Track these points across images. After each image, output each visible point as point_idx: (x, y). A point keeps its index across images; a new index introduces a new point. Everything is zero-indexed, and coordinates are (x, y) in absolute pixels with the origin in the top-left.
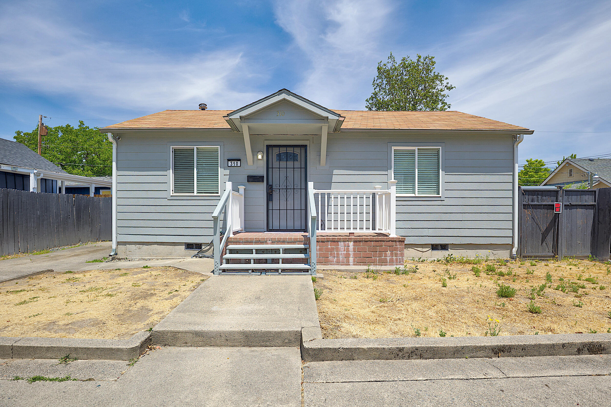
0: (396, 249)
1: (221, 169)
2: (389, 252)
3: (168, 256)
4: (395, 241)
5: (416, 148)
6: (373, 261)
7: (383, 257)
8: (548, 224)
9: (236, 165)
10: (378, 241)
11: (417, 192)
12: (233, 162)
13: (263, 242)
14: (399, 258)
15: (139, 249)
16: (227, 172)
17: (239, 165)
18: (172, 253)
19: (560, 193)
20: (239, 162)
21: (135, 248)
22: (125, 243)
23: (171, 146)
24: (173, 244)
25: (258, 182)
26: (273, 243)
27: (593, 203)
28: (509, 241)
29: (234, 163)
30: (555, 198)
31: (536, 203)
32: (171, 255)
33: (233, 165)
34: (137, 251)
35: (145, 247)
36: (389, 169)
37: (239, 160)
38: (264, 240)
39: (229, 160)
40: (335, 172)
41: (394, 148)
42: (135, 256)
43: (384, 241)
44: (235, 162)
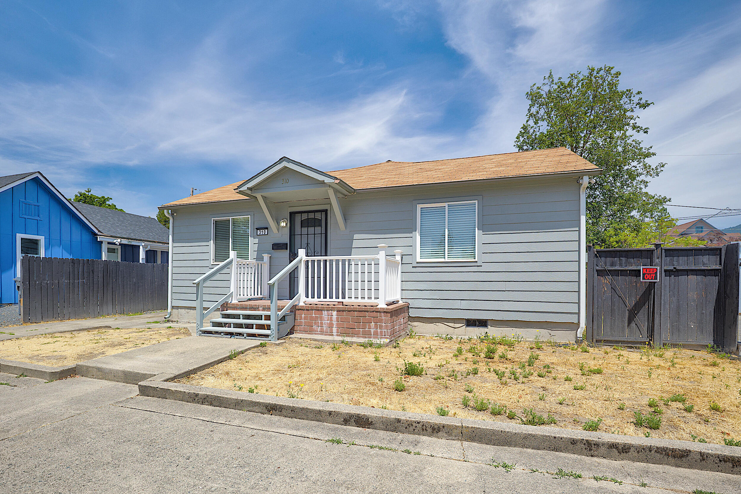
0: (381, 321)
1: (252, 238)
2: (373, 323)
4: (380, 312)
5: (446, 204)
6: (357, 333)
7: (367, 329)
8: (638, 297)
9: (263, 234)
10: (362, 311)
11: (446, 256)
12: (261, 231)
13: (256, 309)
14: (384, 330)
15: (188, 313)
16: (256, 241)
17: (266, 233)
19: (656, 253)
20: (266, 230)
21: (184, 313)
22: (178, 308)
23: (213, 218)
25: (281, 249)
26: (264, 310)
27: (718, 267)
28: (573, 319)
29: (262, 231)
30: (649, 260)
31: (617, 268)
33: (261, 234)
34: (186, 315)
36: (414, 231)
37: (267, 228)
38: (256, 307)
39: (257, 229)
40: (356, 236)
41: (419, 207)
43: (368, 311)
44: (263, 230)
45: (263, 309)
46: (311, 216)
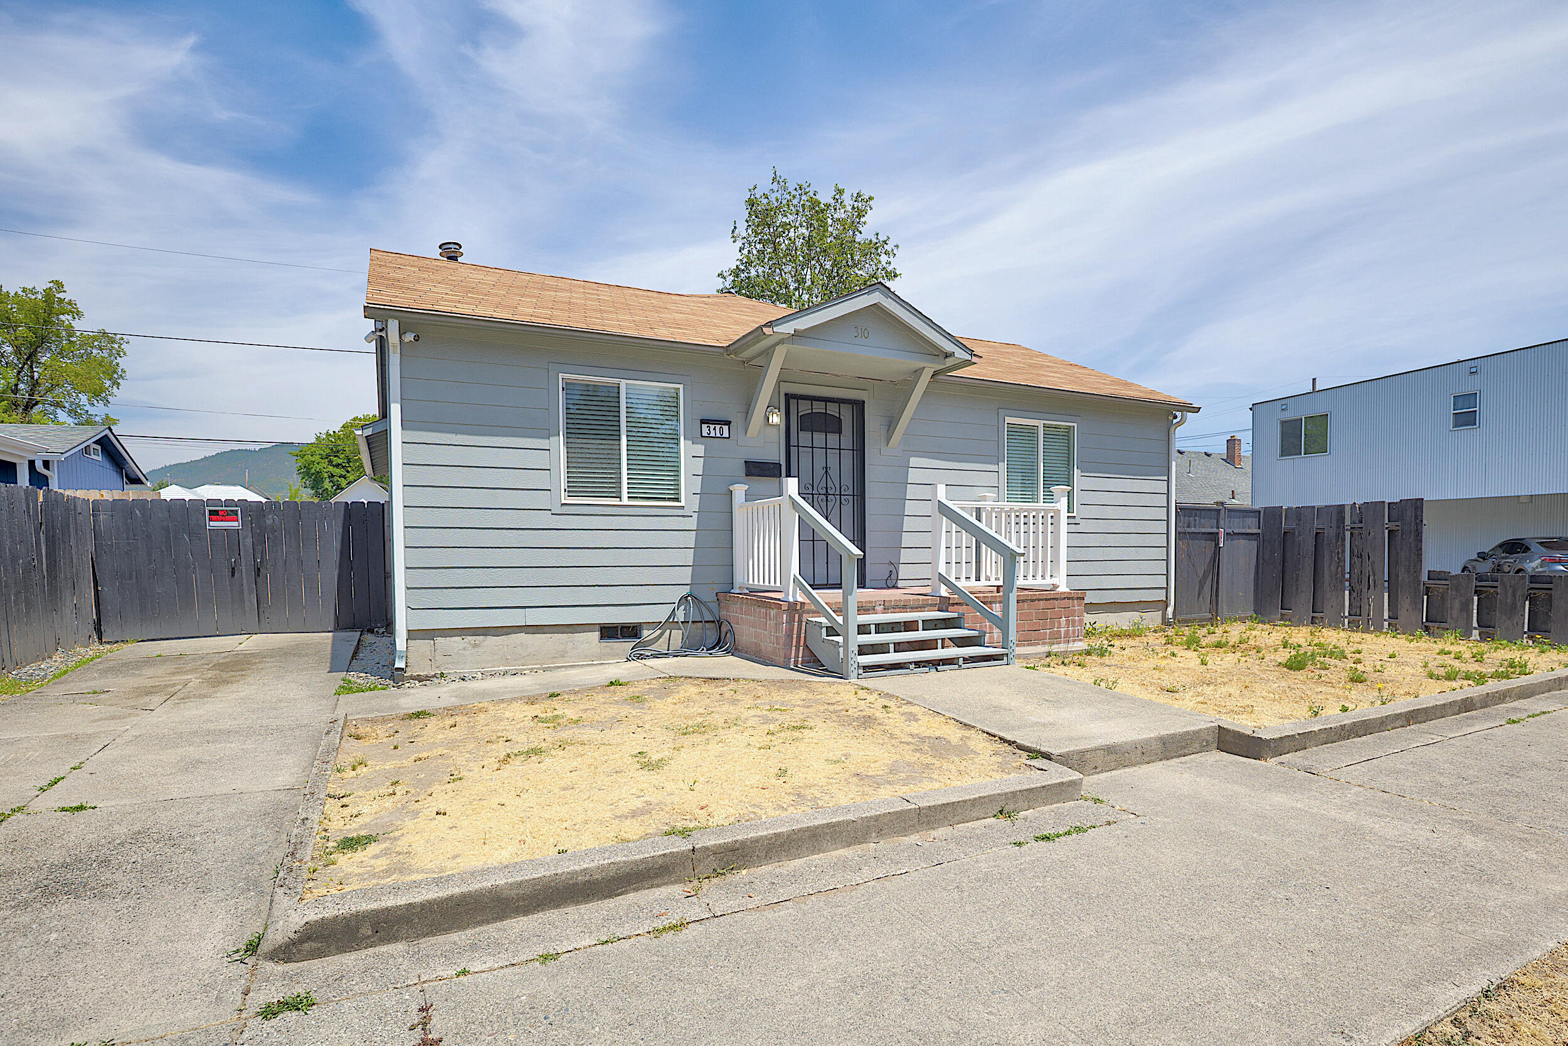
0: (1073, 614)
1: (687, 441)
2: (1064, 619)
3: (555, 660)
4: (1072, 598)
5: (1040, 423)
6: (1042, 638)
7: (1055, 629)
8: (1206, 565)
9: (719, 435)
10: (1049, 599)
12: (712, 427)
13: (868, 610)
14: (1076, 628)
15: (475, 646)
16: (700, 450)
17: (726, 434)
18: (567, 652)
19: (1222, 512)
20: (726, 428)
21: (461, 647)
22: (429, 634)
23: (560, 374)
24: (567, 630)
25: (770, 476)
26: (886, 611)
27: (1256, 531)
28: (1160, 595)
29: (715, 429)
30: (1216, 521)
31: (1193, 530)
32: (563, 656)
33: (713, 434)
34: (467, 652)
35: (491, 640)
36: (1001, 462)
37: (728, 423)
38: (870, 605)
39: (703, 422)
40: (914, 461)
41: (1008, 420)
42: (462, 666)
43: (1057, 599)
44: (718, 427)
45: (884, 609)
46: (819, 407)
